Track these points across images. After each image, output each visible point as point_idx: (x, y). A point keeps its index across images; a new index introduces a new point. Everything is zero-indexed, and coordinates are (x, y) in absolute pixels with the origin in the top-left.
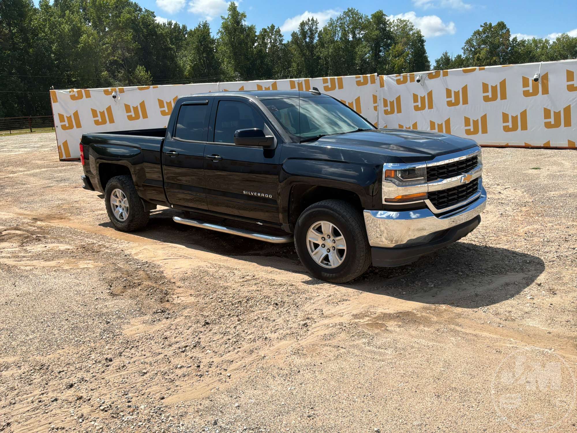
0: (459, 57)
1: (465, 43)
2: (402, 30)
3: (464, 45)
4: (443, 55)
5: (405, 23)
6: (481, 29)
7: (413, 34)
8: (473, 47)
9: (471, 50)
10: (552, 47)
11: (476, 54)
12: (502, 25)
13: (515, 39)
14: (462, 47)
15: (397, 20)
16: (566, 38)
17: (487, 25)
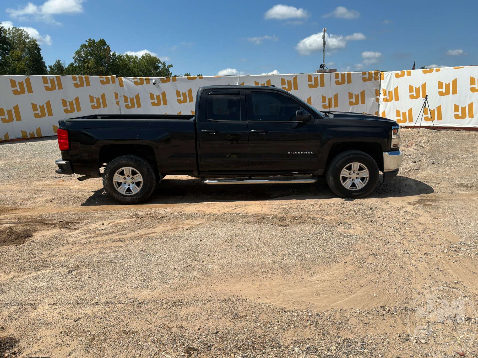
0: (72, 64)
1: (75, 54)
2: (18, 38)
3: (75, 55)
4: (57, 62)
5: (20, 32)
6: (87, 44)
7: (30, 42)
8: (82, 57)
9: (80, 60)
10: (140, 62)
11: (86, 63)
12: (103, 42)
13: (114, 54)
14: (73, 57)
15: (12, 28)
16: (149, 57)
17: (91, 41)
